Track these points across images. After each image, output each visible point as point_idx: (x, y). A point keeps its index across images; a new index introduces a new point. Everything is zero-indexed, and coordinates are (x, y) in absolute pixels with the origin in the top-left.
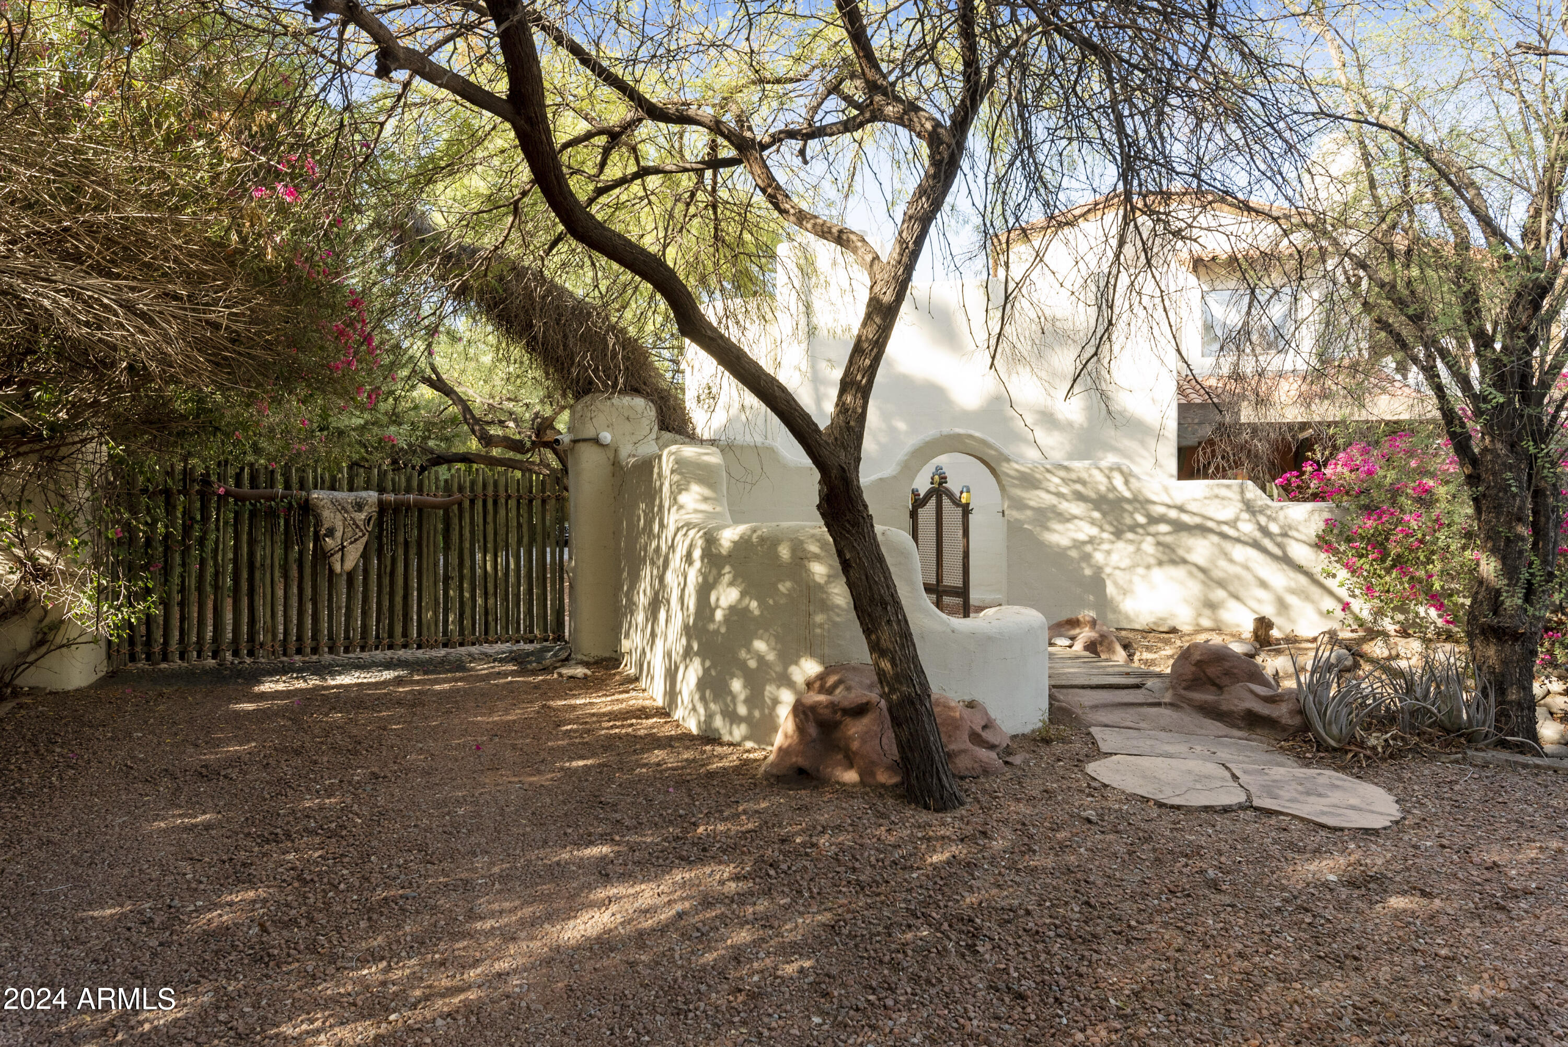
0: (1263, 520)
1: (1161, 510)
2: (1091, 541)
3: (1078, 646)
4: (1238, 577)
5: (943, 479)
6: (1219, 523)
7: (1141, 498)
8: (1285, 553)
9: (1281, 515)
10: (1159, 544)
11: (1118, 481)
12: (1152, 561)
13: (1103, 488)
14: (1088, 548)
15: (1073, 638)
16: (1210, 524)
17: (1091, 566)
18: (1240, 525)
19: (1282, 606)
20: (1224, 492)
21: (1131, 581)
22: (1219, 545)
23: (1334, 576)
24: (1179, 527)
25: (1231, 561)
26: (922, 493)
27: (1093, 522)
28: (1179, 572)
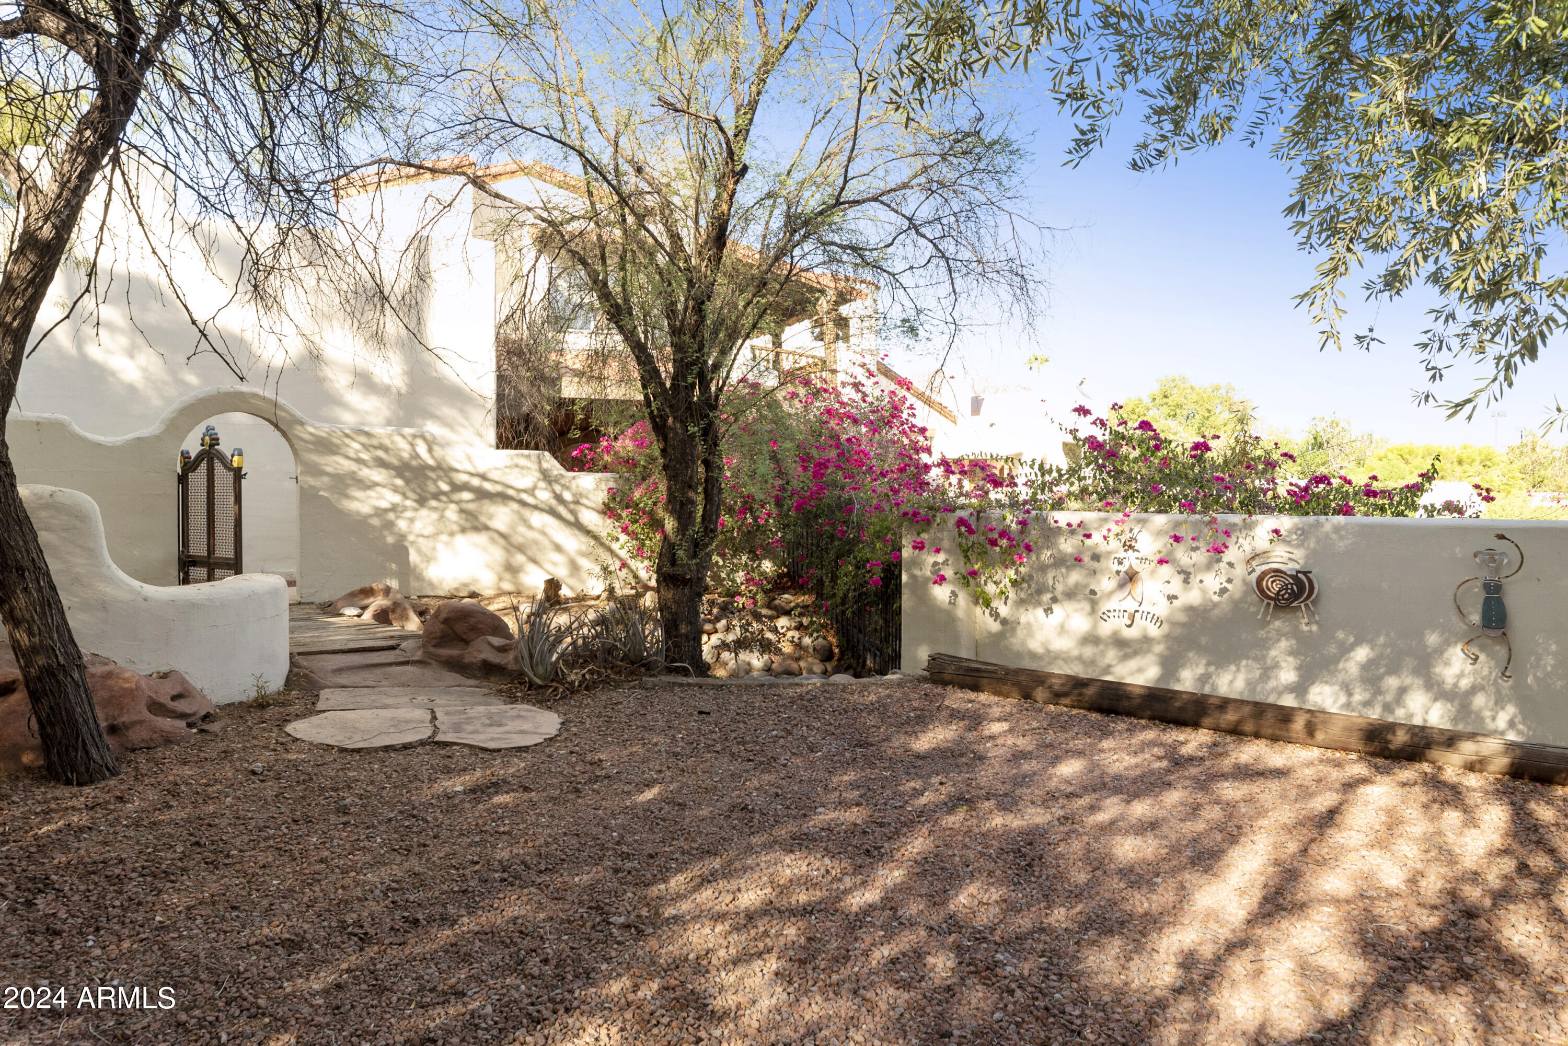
0: (558, 488)
1: (463, 478)
2: (394, 508)
3: (367, 616)
4: (536, 543)
5: (215, 441)
6: (519, 491)
7: (445, 466)
8: (576, 518)
9: (574, 484)
10: (462, 511)
11: (422, 449)
12: (455, 528)
13: (406, 455)
14: (391, 516)
15: (364, 608)
16: (511, 492)
17: (392, 533)
18: (538, 493)
19: (574, 568)
20: (523, 462)
21: (434, 549)
22: (518, 512)
23: (617, 539)
24: (482, 495)
25: (530, 527)
26: (193, 455)
27: (396, 490)
28: (481, 538)
